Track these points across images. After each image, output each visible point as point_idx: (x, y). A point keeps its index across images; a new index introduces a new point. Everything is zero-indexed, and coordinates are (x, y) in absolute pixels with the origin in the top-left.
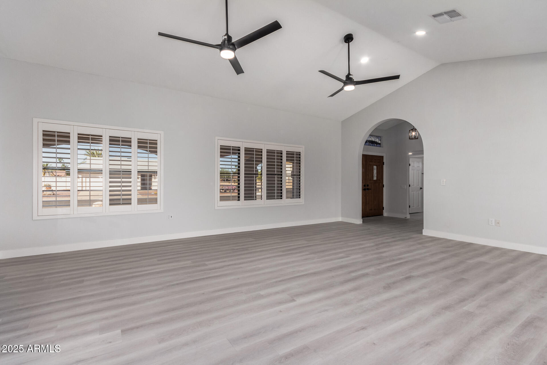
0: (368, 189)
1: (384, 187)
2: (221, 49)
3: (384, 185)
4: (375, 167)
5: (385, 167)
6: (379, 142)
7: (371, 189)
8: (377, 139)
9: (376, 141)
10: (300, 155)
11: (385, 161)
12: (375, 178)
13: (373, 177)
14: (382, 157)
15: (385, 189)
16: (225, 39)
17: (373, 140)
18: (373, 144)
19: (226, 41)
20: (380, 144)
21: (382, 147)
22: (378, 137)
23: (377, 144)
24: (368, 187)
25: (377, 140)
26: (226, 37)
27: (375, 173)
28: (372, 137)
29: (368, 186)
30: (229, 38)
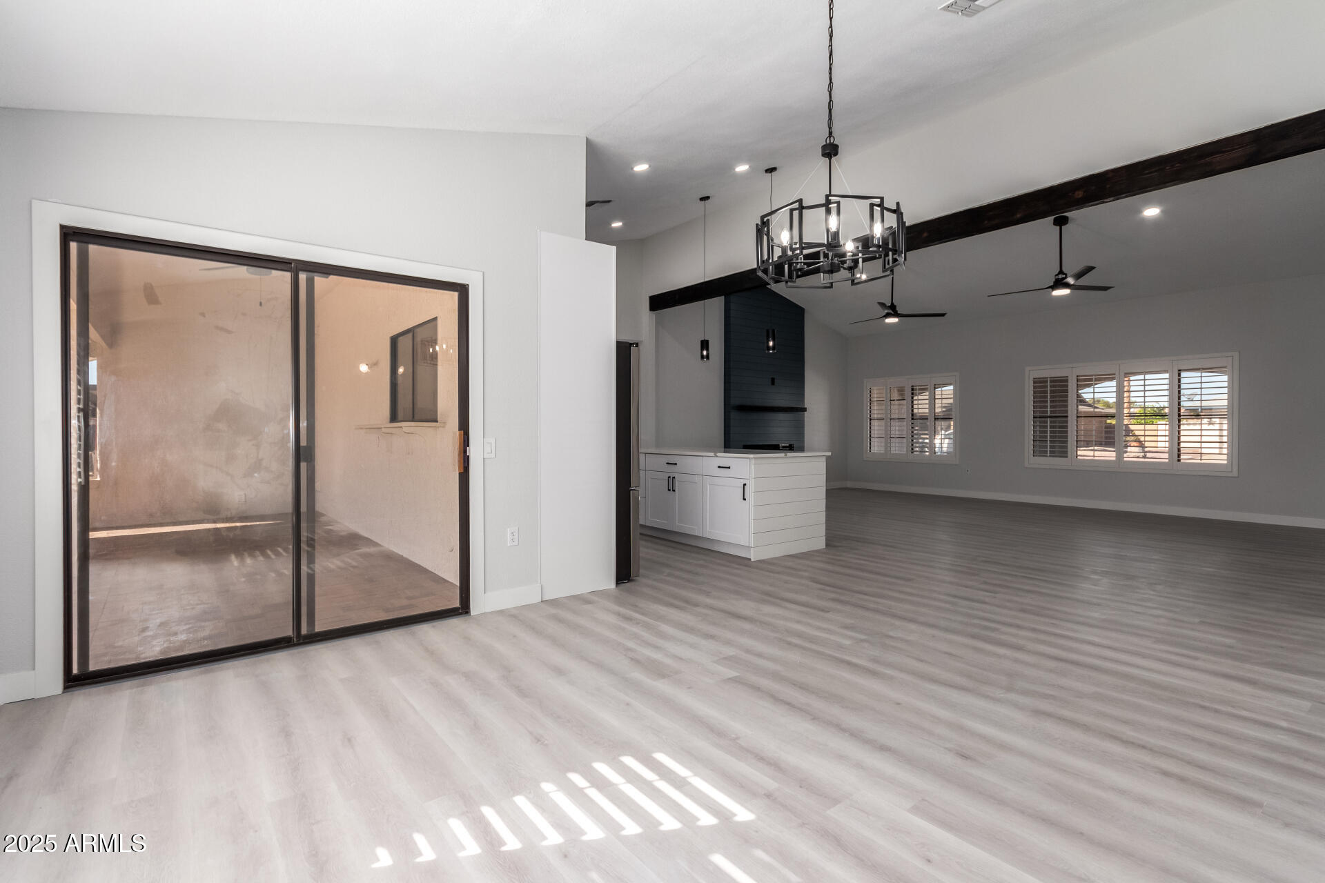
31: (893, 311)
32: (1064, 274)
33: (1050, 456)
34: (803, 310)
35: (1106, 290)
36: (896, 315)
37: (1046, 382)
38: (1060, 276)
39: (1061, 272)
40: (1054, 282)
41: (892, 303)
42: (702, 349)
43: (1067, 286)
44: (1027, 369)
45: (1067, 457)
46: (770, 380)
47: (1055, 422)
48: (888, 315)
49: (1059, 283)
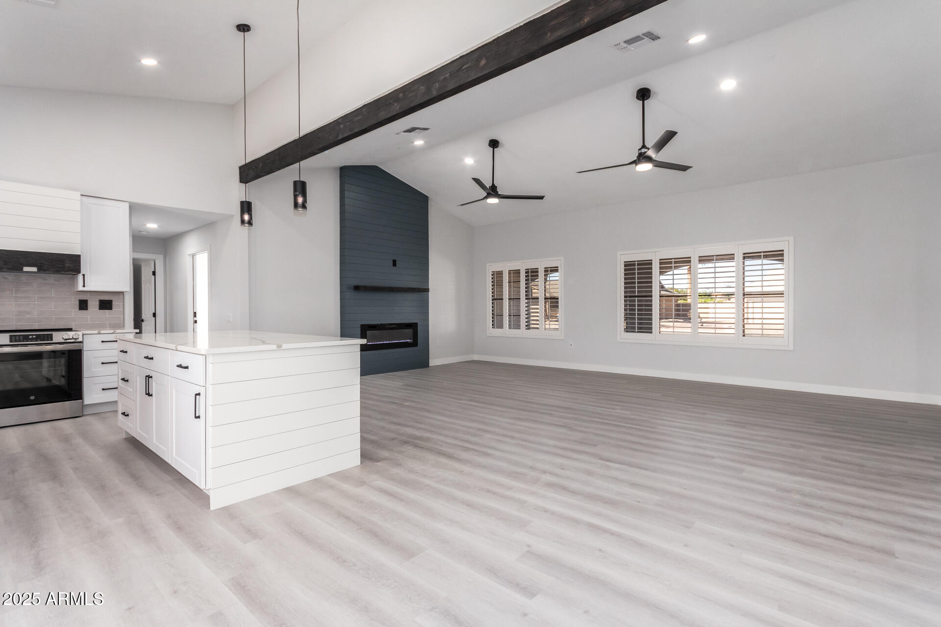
31: (493, 191)
32: (647, 148)
33: (638, 332)
34: (427, 197)
35: (685, 170)
36: (497, 195)
37: (635, 265)
38: (643, 150)
39: (644, 146)
40: (637, 157)
41: (493, 184)
42: (242, 213)
43: (649, 159)
44: (619, 253)
45: (651, 332)
46: (392, 261)
47: (642, 301)
48: (489, 195)
49: (642, 157)
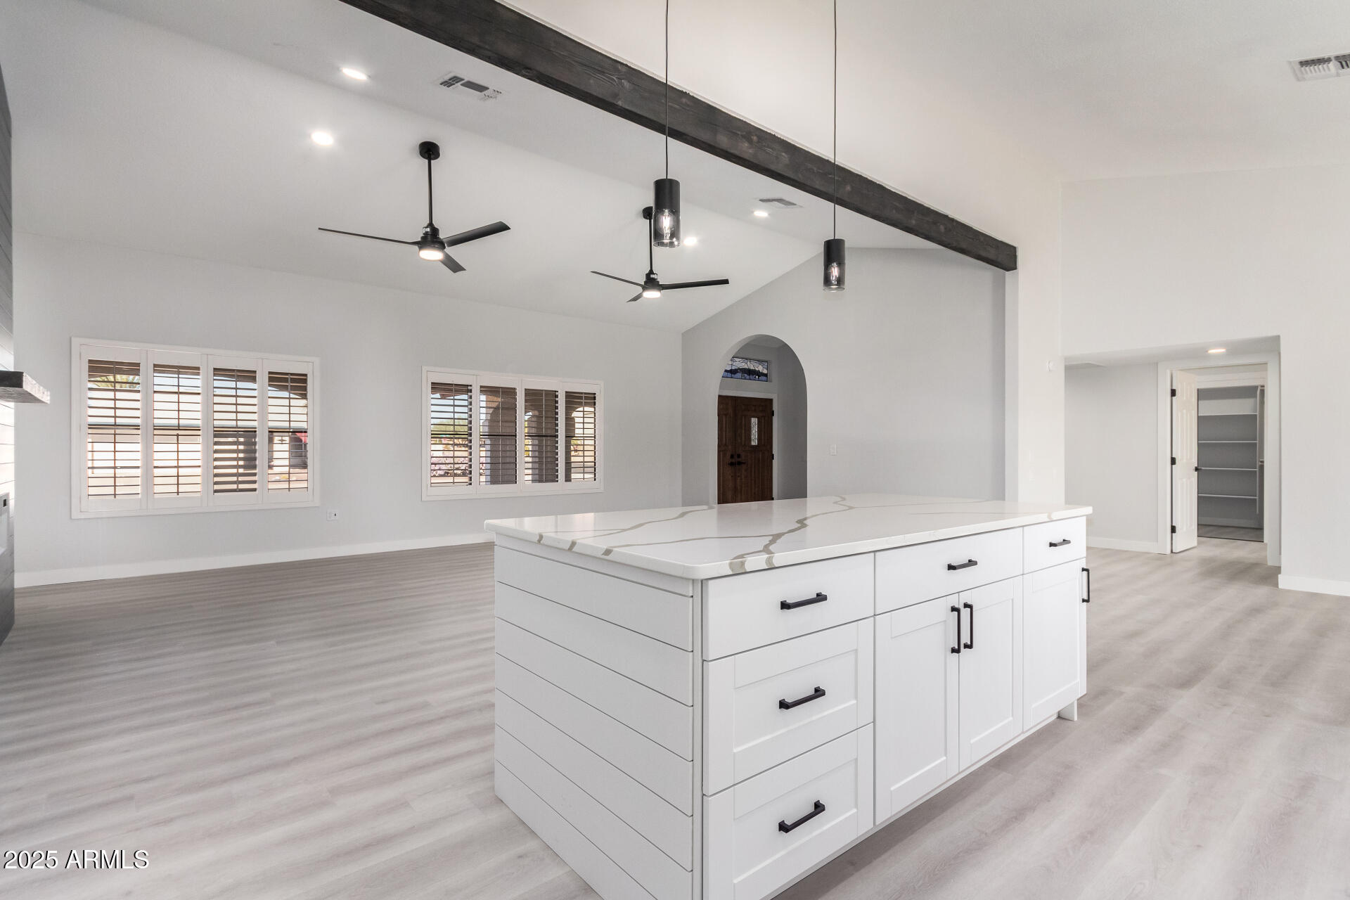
0: (740, 463)
1: (773, 459)
2: (421, 248)
3: (773, 455)
4: (754, 421)
5: (775, 419)
6: (765, 371)
7: (744, 463)
8: (760, 366)
9: (757, 369)
10: (595, 398)
11: (775, 407)
12: (754, 442)
13: (750, 440)
14: (771, 401)
15: (775, 463)
16: (427, 232)
17: (752, 368)
18: (751, 376)
19: (429, 237)
20: (766, 375)
21: (771, 381)
22: (760, 362)
23: (759, 376)
24: (740, 460)
25: (760, 368)
26: (428, 230)
27: (754, 432)
28: (749, 363)
29: (739, 456)
30: (435, 231)
